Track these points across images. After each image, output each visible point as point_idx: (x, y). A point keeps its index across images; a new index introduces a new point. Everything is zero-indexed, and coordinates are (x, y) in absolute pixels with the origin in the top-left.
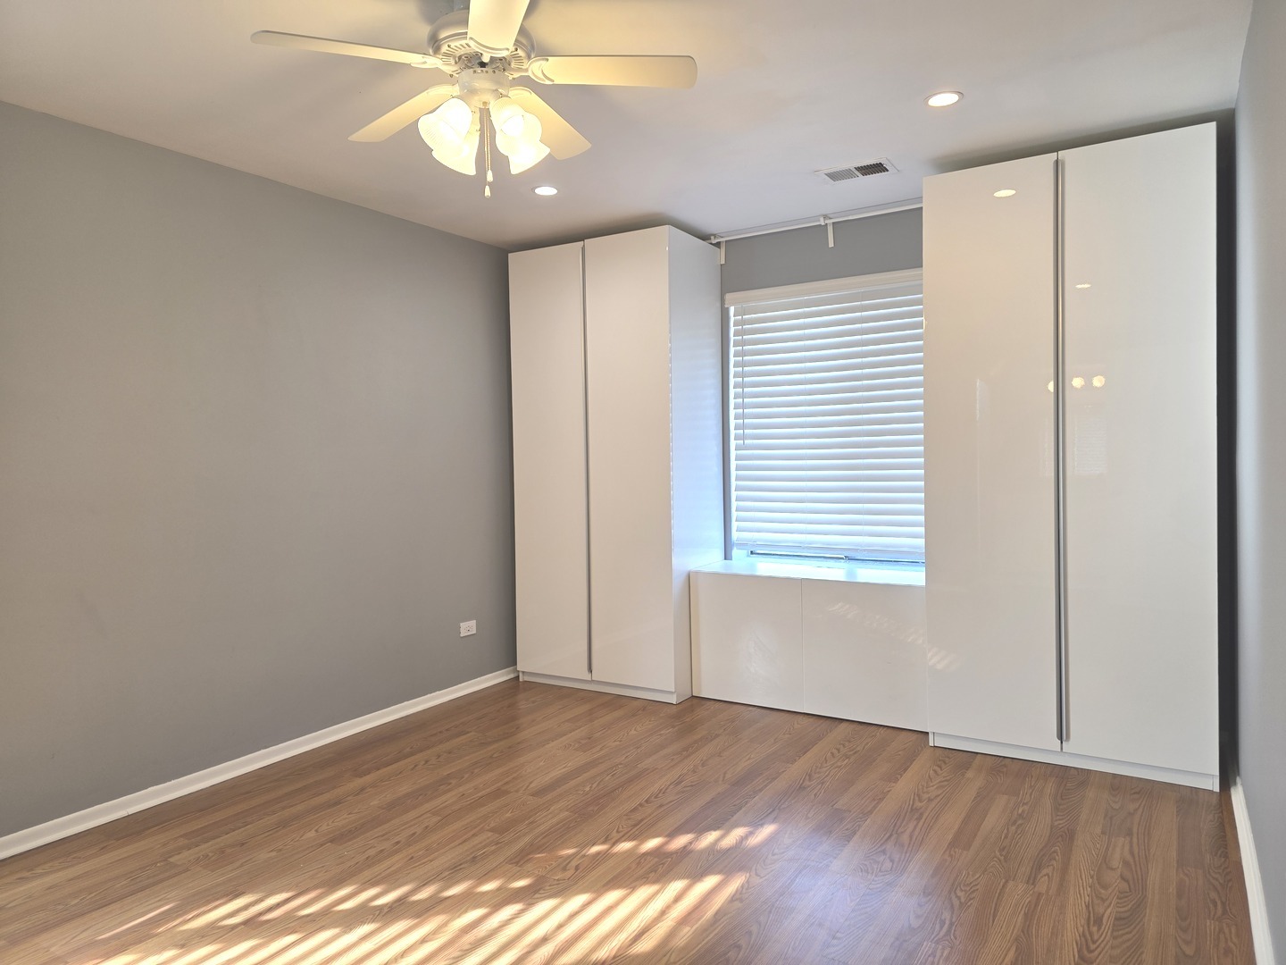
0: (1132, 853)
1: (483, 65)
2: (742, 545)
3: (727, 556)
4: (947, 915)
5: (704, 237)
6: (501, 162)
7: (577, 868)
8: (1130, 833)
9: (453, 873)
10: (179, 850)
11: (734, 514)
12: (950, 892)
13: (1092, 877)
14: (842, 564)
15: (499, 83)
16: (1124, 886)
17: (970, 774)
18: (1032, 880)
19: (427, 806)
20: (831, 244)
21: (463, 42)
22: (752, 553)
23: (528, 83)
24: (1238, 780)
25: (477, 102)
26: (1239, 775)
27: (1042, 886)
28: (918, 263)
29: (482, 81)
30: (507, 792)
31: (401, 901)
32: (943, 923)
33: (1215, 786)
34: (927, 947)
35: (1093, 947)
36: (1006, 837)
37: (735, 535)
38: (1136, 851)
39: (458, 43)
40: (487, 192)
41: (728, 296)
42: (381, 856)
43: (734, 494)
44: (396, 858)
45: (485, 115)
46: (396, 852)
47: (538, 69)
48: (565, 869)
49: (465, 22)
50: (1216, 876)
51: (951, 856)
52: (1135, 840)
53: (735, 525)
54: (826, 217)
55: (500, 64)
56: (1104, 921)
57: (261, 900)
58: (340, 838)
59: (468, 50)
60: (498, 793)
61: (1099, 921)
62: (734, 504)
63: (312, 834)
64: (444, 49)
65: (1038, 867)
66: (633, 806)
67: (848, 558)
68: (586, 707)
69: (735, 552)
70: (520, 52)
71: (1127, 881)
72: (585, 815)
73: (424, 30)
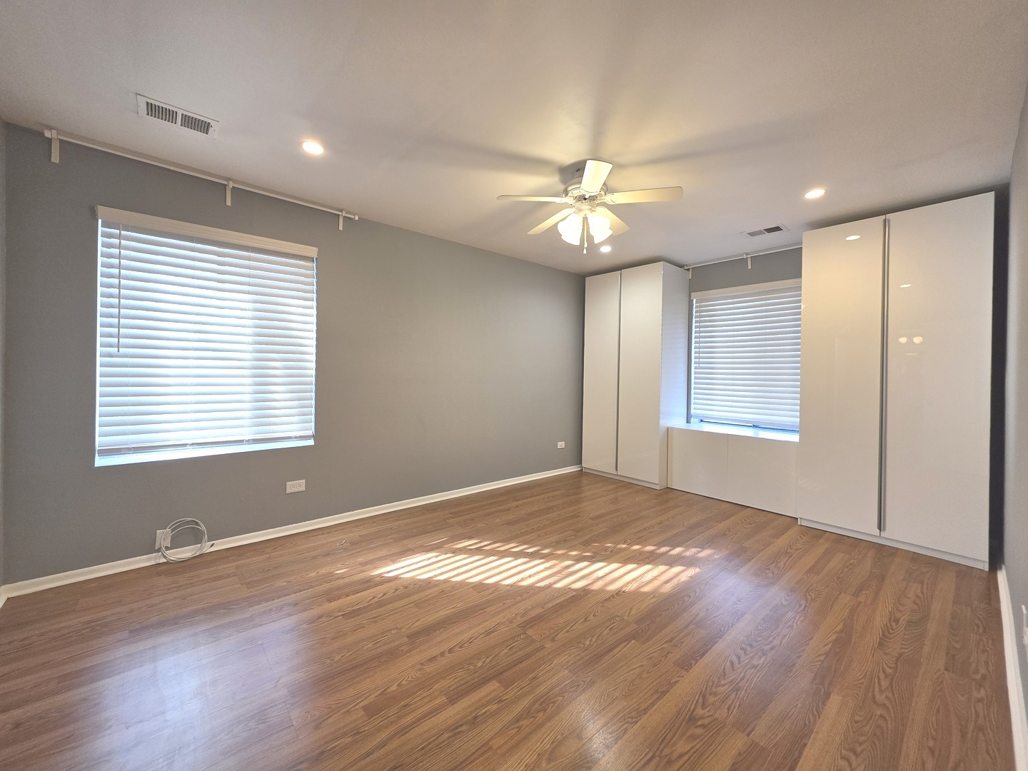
0: (922, 593)
1: (585, 199)
2: (696, 416)
3: (688, 422)
4: (803, 602)
5: (681, 266)
6: (590, 238)
7: (611, 551)
8: (922, 582)
9: (557, 545)
10: (449, 518)
11: (693, 401)
12: (806, 592)
13: (894, 599)
14: (751, 429)
15: (593, 206)
16: (915, 607)
17: (821, 541)
18: (856, 594)
19: (544, 517)
20: (750, 267)
21: (578, 191)
22: (701, 421)
23: (604, 205)
24: (1003, 567)
25: (582, 215)
26: (1004, 563)
27: (862, 598)
28: (800, 276)
29: (585, 206)
30: (579, 516)
31: (536, 552)
32: (800, 606)
33: (986, 568)
34: (791, 614)
35: (891, 632)
36: (842, 573)
37: (693, 411)
38: (925, 591)
39: (576, 191)
40: (585, 252)
41: (692, 294)
42: (526, 533)
43: (693, 391)
44: (533, 534)
45: (585, 219)
46: (533, 532)
47: (609, 199)
48: (606, 551)
49: (581, 183)
50: (982, 613)
51: (807, 576)
52: (925, 586)
53: (692, 406)
54: (747, 254)
55: (593, 198)
56: (901, 622)
57: (481, 542)
58: (509, 523)
59: (580, 194)
60: (575, 516)
61: (897, 621)
62: (693, 396)
63: (499, 520)
64: (570, 194)
65: (861, 589)
66: (638, 530)
67: (754, 426)
68: (615, 486)
69: (692, 420)
70: (602, 192)
71: (918, 605)
72: (614, 530)
73: (562, 187)
